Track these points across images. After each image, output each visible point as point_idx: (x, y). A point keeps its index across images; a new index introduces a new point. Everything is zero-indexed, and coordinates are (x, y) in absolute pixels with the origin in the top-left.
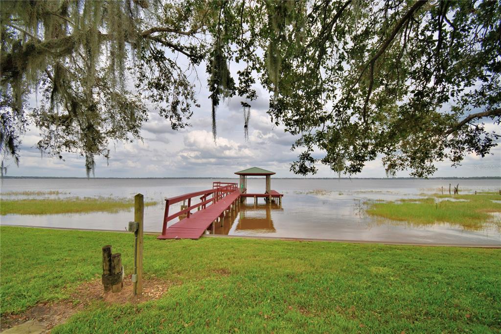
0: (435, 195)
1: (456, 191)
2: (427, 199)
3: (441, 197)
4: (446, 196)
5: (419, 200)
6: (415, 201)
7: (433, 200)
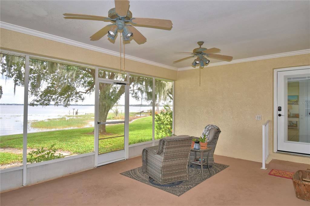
0: (66, 116)
1: (77, 113)
2: (62, 118)
3: (69, 117)
4: (72, 116)
5: (58, 119)
6: (56, 119)
7: (65, 118)
